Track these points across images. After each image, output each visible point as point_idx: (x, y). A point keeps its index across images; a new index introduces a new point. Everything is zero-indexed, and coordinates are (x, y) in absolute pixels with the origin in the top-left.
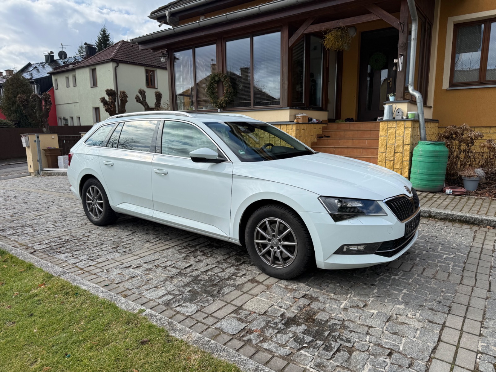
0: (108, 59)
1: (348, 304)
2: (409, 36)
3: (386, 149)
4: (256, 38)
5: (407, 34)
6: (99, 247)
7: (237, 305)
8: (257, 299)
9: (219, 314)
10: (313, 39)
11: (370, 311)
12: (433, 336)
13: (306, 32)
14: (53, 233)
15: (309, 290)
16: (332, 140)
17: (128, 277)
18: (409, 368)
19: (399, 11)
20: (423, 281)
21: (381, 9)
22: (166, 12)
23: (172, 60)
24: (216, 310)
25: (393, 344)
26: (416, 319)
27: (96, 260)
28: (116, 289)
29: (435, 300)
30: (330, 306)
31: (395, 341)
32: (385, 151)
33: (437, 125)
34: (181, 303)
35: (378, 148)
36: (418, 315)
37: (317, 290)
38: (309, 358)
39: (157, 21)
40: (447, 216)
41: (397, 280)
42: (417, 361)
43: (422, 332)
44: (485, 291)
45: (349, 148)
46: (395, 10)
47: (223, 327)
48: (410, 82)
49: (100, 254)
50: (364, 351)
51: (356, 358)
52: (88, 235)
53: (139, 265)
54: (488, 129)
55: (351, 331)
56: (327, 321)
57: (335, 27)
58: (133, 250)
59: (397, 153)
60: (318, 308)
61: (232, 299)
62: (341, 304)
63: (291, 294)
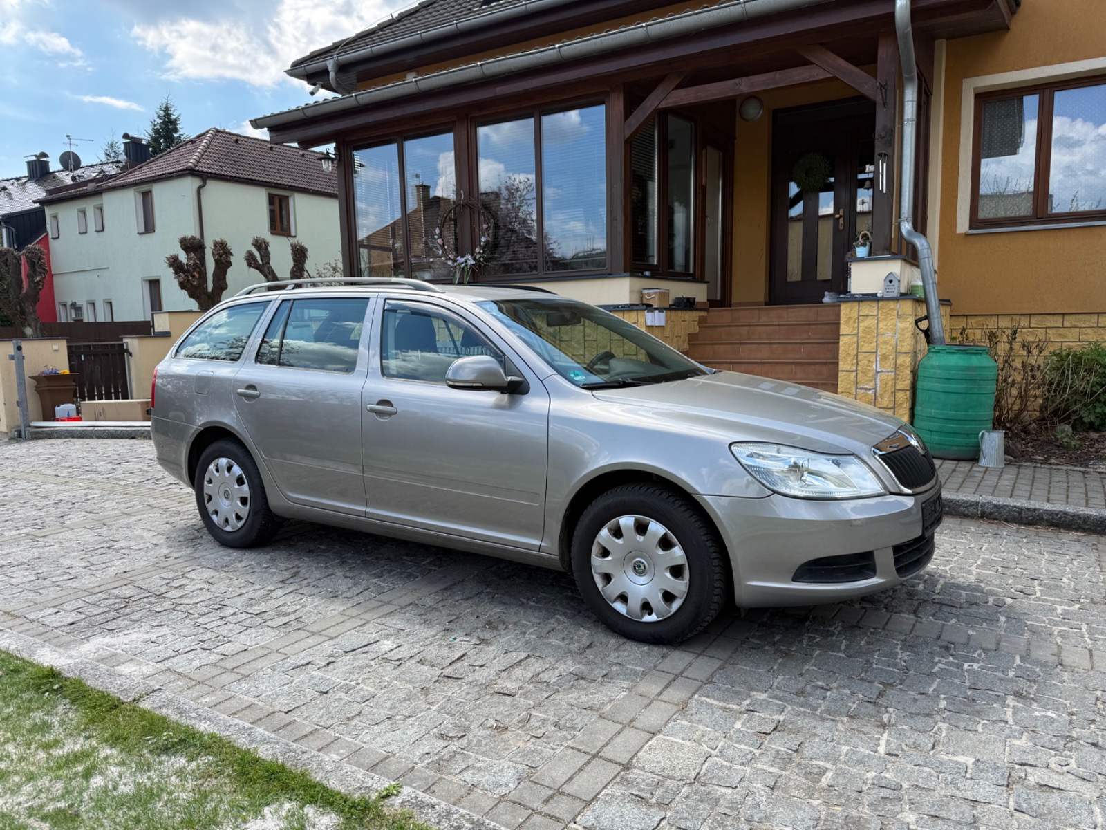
0: (181, 171)
1: (894, 743)
3: (857, 363)
4: (546, 120)
5: (894, 109)
6: (214, 614)
7: (621, 761)
8: (664, 740)
9: (585, 785)
10: (674, 122)
11: (955, 759)
13: (663, 105)
14: (87, 581)
15: (783, 711)
16: (723, 346)
17: (309, 692)
19: (874, 59)
20: (1042, 674)
21: (833, 56)
22: (328, 62)
23: (348, 168)
24: (569, 775)
26: (1073, 774)
27: (215, 650)
28: (289, 728)
29: (1093, 721)
30: (853, 752)
32: (854, 368)
33: (947, 310)
34: (470, 762)
35: (838, 363)
36: (1073, 765)
37: (802, 709)
39: (305, 83)
40: (1020, 513)
41: (979, 673)
45: (764, 363)
46: (865, 58)
47: (604, 823)
48: (902, 217)
49: (225, 633)
52: (181, 583)
53: (331, 659)
54: (1060, 319)
55: (932, 816)
56: (860, 792)
57: (730, 94)
58: (306, 621)
59: (882, 371)
60: (826, 758)
61: (600, 744)
62: (877, 743)
63: (743, 724)
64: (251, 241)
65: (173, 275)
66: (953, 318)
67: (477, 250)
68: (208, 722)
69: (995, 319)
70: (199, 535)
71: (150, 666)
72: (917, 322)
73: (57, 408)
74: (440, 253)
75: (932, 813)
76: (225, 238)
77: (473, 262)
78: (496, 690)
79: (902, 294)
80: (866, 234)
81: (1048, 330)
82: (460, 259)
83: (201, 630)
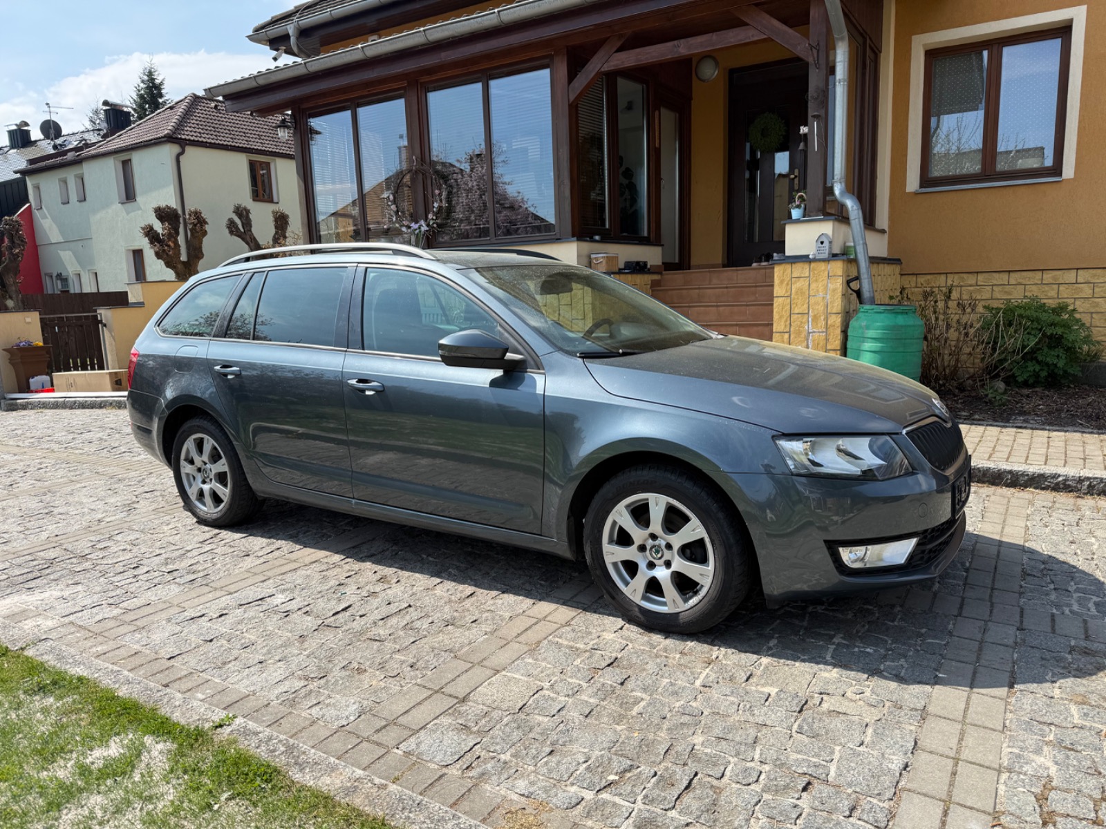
0: (160, 138)
1: (713, 676)
2: (831, 78)
3: (790, 325)
4: (493, 83)
5: (827, 70)
6: (129, 573)
7: (459, 695)
8: (505, 676)
9: (415, 718)
10: (623, 84)
11: (762, 689)
12: (901, 738)
13: (606, 68)
14: (18, 545)
17: (195, 640)
18: (850, 816)
19: (806, 20)
20: (877, 615)
21: (768, 16)
22: (288, 27)
23: (304, 136)
24: (407, 708)
25: (815, 763)
26: (864, 701)
27: (121, 605)
28: (167, 672)
29: (905, 657)
30: (672, 684)
31: (818, 756)
32: (787, 330)
33: (897, 269)
34: (322, 698)
35: (772, 324)
36: (868, 693)
38: (624, 809)
41: (821, 614)
42: (869, 798)
43: (879, 731)
44: (1012, 630)
46: (798, 19)
47: (423, 747)
48: (836, 178)
49: (131, 590)
50: (749, 784)
51: (731, 803)
52: (109, 544)
53: (224, 612)
54: (1005, 276)
55: (719, 738)
56: (664, 718)
57: (670, 57)
58: (213, 578)
59: (814, 332)
60: (645, 690)
61: (447, 681)
62: (696, 676)
63: (583, 661)
64: (232, 208)
65: (149, 246)
66: (904, 277)
67: (430, 216)
68: (82, 667)
69: (943, 277)
70: (137, 500)
71: (55, 621)
72: (848, 282)
73: (31, 380)
74: (394, 219)
75: (720, 736)
76: (199, 208)
77: (426, 228)
78: (368, 636)
79: (835, 255)
80: (802, 196)
81: (994, 288)
82: (414, 226)
83: (112, 588)
